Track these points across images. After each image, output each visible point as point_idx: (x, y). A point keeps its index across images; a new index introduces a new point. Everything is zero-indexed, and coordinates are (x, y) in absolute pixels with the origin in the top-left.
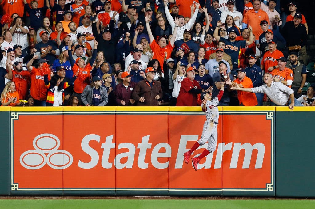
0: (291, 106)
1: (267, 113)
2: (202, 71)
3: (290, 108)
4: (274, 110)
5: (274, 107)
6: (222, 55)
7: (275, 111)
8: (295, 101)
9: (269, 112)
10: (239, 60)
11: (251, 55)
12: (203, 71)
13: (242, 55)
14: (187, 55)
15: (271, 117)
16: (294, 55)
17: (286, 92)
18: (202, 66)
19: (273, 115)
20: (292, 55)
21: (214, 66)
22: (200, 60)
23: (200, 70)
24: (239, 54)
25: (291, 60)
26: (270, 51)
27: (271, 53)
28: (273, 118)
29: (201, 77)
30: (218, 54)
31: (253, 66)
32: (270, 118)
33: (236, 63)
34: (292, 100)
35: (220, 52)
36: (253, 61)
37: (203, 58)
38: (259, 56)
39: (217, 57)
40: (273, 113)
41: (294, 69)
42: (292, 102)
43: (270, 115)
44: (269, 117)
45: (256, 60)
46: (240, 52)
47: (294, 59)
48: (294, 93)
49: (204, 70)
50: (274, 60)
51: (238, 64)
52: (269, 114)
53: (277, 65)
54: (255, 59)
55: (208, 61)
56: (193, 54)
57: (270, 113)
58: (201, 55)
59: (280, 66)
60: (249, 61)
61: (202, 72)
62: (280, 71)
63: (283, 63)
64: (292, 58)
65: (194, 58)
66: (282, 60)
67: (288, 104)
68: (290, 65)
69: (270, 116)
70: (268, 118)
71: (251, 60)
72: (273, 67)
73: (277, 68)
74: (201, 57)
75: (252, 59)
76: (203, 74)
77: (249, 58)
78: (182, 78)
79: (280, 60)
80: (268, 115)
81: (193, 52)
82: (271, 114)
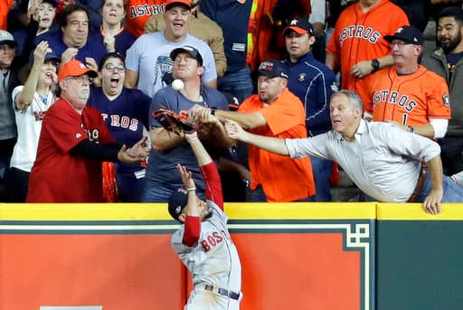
0: (430, 201)
1: (348, 227)
2: (113, 80)
3: (427, 210)
4: (373, 217)
5: (372, 205)
6: (185, 18)
7: (376, 220)
8: (446, 185)
9: (353, 223)
10: (250, 36)
11: (294, 22)
12: (117, 81)
13: (262, 19)
14: (62, 20)
15: (362, 240)
16: (451, 20)
17: (413, 153)
18: (114, 62)
19: (366, 235)
20: (444, 21)
21: (159, 58)
22: (109, 38)
23: (106, 73)
24: (252, 16)
25: (443, 38)
26: (361, 5)
27: (365, 10)
28: (366, 245)
29: (111, 98)
30: (173, 17)
31: (301, 59)
32: (358, 244)
33: (238, 47)
34: (435, 179)
35: (179, 10)
36: (301, 43)
37: (118, 30)
38: (323, 21)
39: (168, 27)
40: (366, 227)
41: (450, 69)
42: (435, 188)
43: (358, 235)
44: (353, 240)
45: (313, 38)
46: (254, 8)
47: (454, 33)
48: (443, 155)
49: (122, 74)
50: (374, 36)
51: (246, 49)
52: (353, 231)
53: (384, 55)
54: (311, 35)
55: (135, 38)
56: (81, 16)
57: (358, 227)
58: (113, 20)
59: (400, 60)
60: (288, 41)
61: (114, 84)
62: (399, 75)
63: (409, 50)
64: (448, 29)
65: (86, 29)
66: (405, 38)
67: (418, 196)
68: (439, 53)
69: (359, 239)
70: (349, 244)
71: (295, 40)
72: (371, 62)
73: (389, 67)
74: (112, 26)
75: (299, 35)
76: (118, 90)
77: (290, 33)
78: (44, 101)
79: (397, 41)
80: (349, 235)
81: (84, 9)
82: (362, 231)
